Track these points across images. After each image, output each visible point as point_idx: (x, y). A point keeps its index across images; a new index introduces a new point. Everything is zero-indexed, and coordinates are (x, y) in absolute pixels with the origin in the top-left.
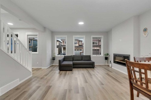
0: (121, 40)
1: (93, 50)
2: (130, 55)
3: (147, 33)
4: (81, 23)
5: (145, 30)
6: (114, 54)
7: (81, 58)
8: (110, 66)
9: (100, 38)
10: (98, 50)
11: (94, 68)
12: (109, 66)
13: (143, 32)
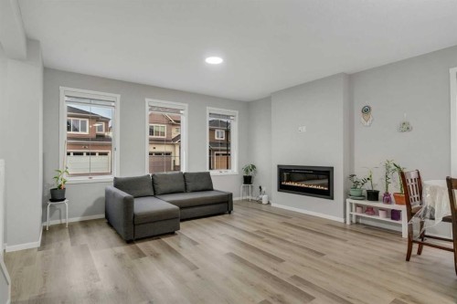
0: (304, 128)
1: (151, 154)
2: (333, 168)
3: (371, 118)
4: (214, 60)
5: (366, 110)
6: (278, 166)
7: (183, 184)
8: (264, 201)
9: (228, 117)
10: (168, 154)
11: (230, 213)
12: (260, 202)
13: (361, 114)
